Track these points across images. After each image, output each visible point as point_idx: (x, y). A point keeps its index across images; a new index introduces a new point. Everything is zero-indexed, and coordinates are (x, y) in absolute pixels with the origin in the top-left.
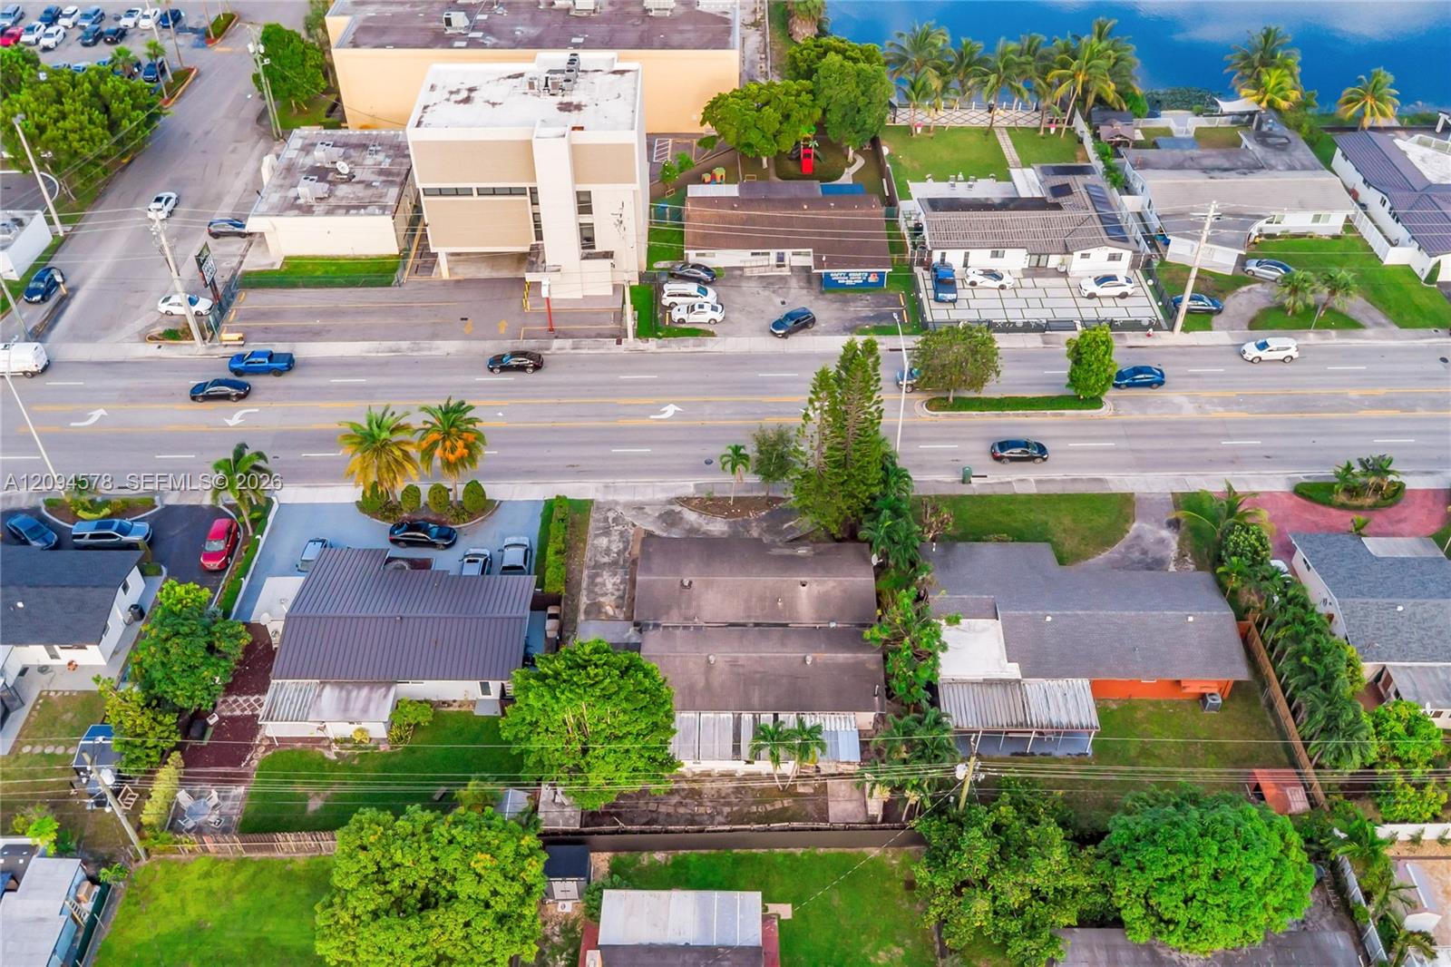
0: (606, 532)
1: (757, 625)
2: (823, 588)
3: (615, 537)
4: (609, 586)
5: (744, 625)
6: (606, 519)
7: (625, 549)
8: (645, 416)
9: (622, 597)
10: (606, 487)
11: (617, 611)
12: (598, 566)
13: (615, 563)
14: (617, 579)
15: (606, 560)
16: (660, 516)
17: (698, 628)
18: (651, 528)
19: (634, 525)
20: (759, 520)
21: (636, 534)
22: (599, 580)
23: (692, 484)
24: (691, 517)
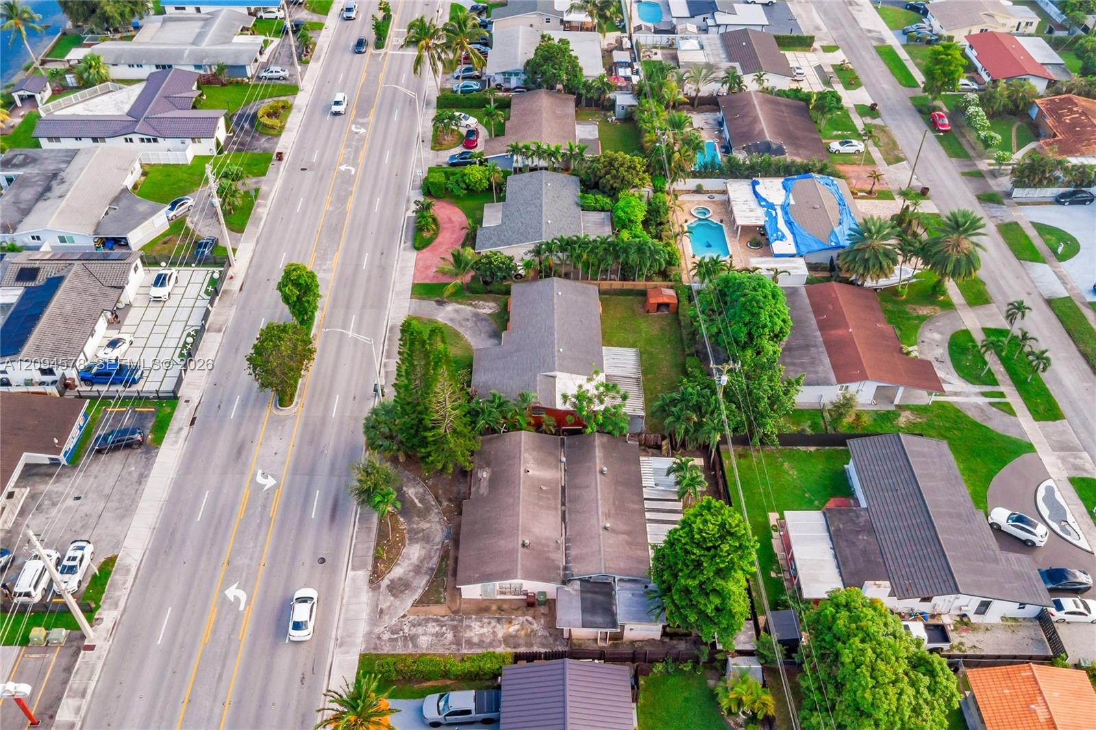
0: (413, 638)
1: (563, 504)
2: (531, 461)
3: (420, 630)
4: (485, 630)
5: (564, 513)
6: (391, 640)
7: (436, 620)
8: (238, 615)
9: (499, 620)
10: (341, 646)
11: (514, 622)
12: (457, 642)
13: (454, 628)
14: (476, 625)
15: (450, 636)
16: (393, 595)
17: (567, 540)
18: (410, 602)
19: (404, 616)
20: (409, 522)
21: (414, 614)
22: (476, 640)
23: (351, 573)
24: (397, 572)
